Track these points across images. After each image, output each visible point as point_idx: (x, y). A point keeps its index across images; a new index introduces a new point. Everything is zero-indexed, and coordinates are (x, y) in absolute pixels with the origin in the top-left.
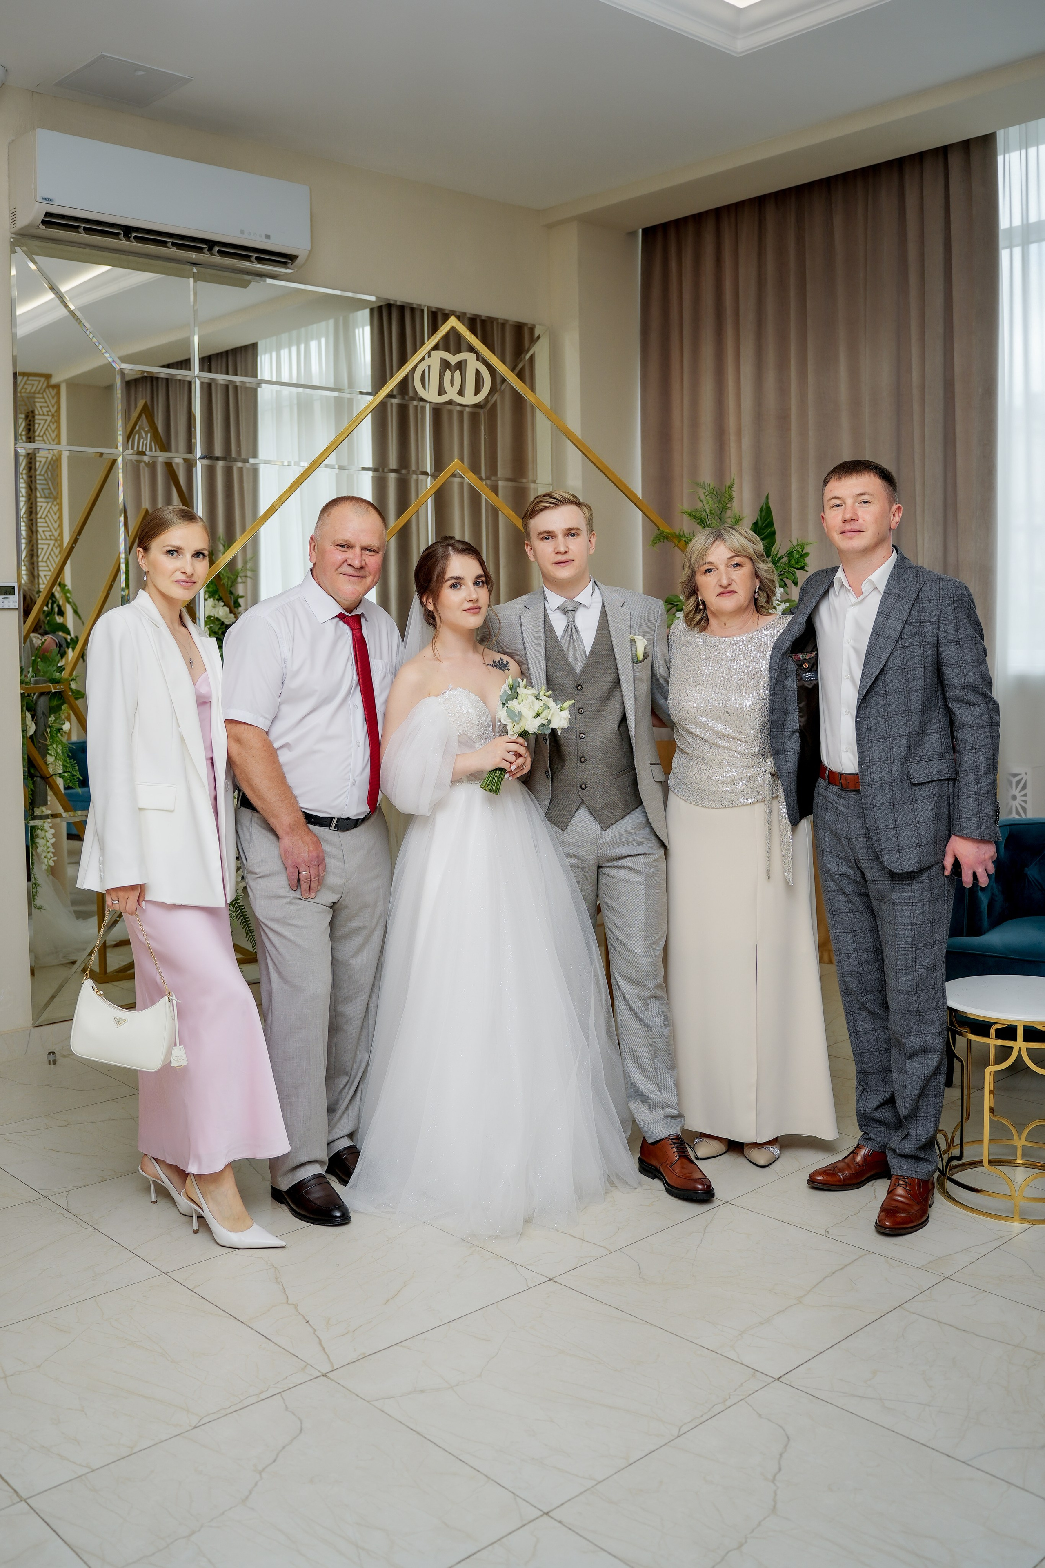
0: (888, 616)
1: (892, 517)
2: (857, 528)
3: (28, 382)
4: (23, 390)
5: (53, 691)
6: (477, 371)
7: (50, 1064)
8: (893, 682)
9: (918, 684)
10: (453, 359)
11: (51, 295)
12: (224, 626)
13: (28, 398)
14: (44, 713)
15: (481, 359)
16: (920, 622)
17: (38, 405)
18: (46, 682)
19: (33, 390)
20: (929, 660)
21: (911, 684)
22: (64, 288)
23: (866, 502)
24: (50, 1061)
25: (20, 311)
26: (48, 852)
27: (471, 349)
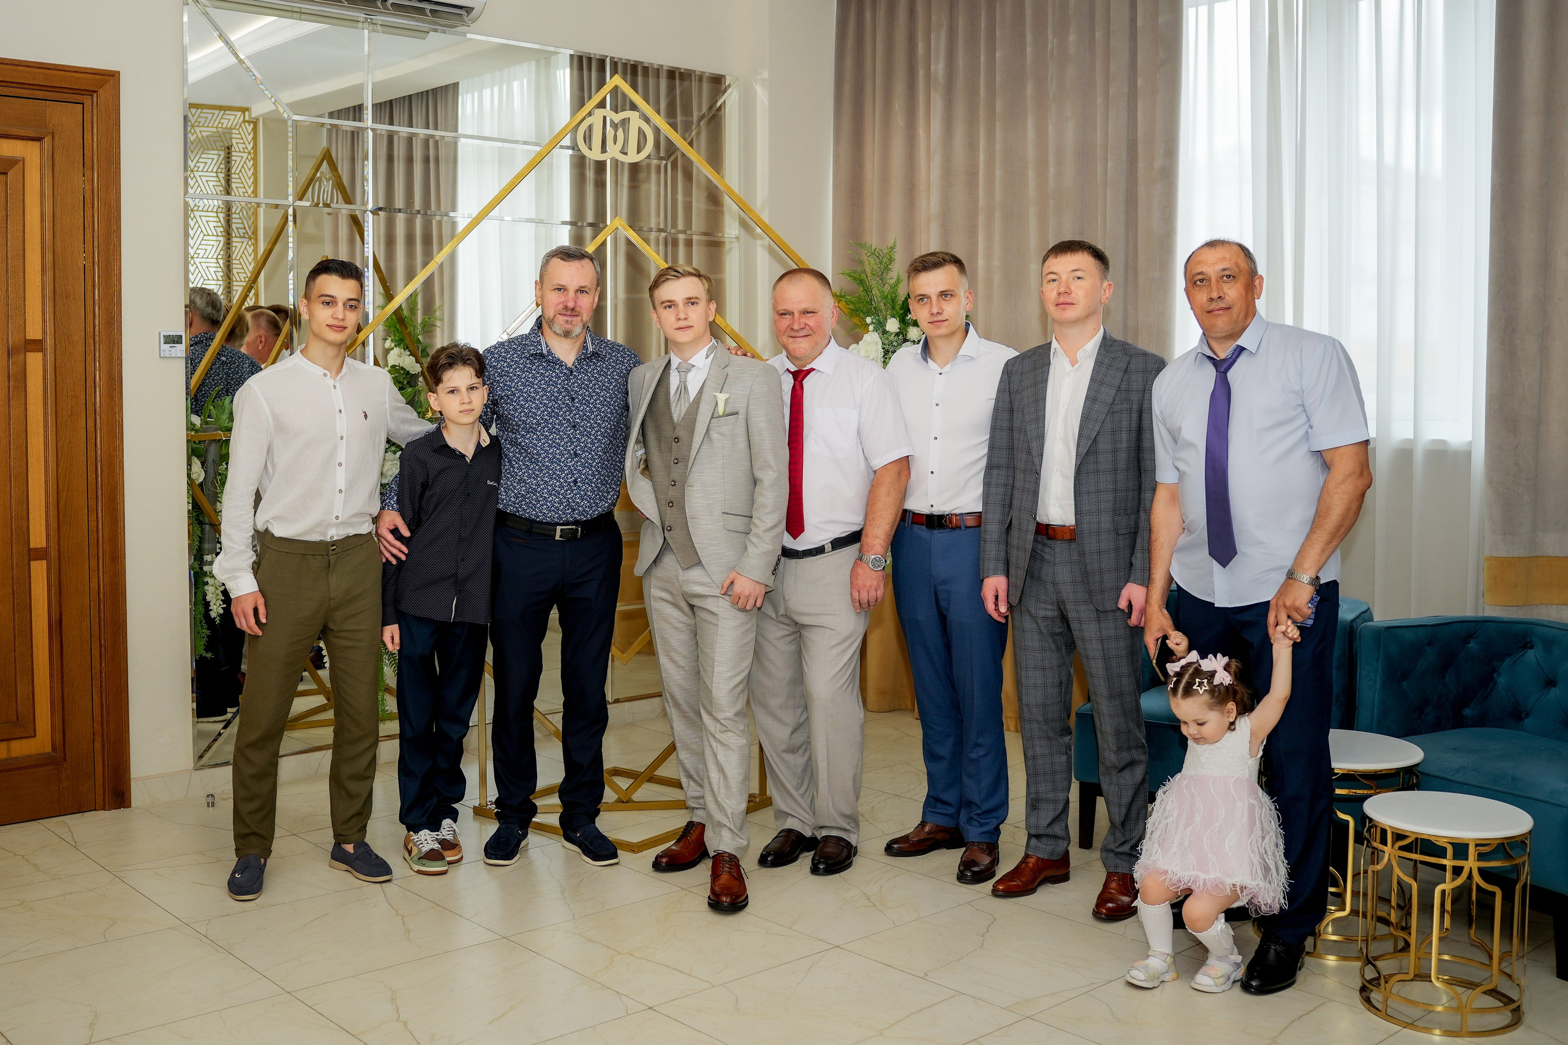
0: (1102, 383)
1: (1103, 293)
2: (1069, 300)
3: (225, 117)
4: (220, 125)
5: (224, 439)
6: (640, 130)
7: (208, 806)
8: (1104, 445)
9: (1124, 445)
10: (618, 118)
11: (220, 44)
12: (408, 376)
13: (224, 133)
14: (214, 461)
15: (642, 116)
16: (1128, 391)
17: (234, 141)
18: (217, 429)
19: (229, 126)
20: (1134, 425)
21: (1118, 445)
22: (233, 37)
23: (1079, 278)
24: (208, 804)
25: (191, 58)
27: (634, 107)
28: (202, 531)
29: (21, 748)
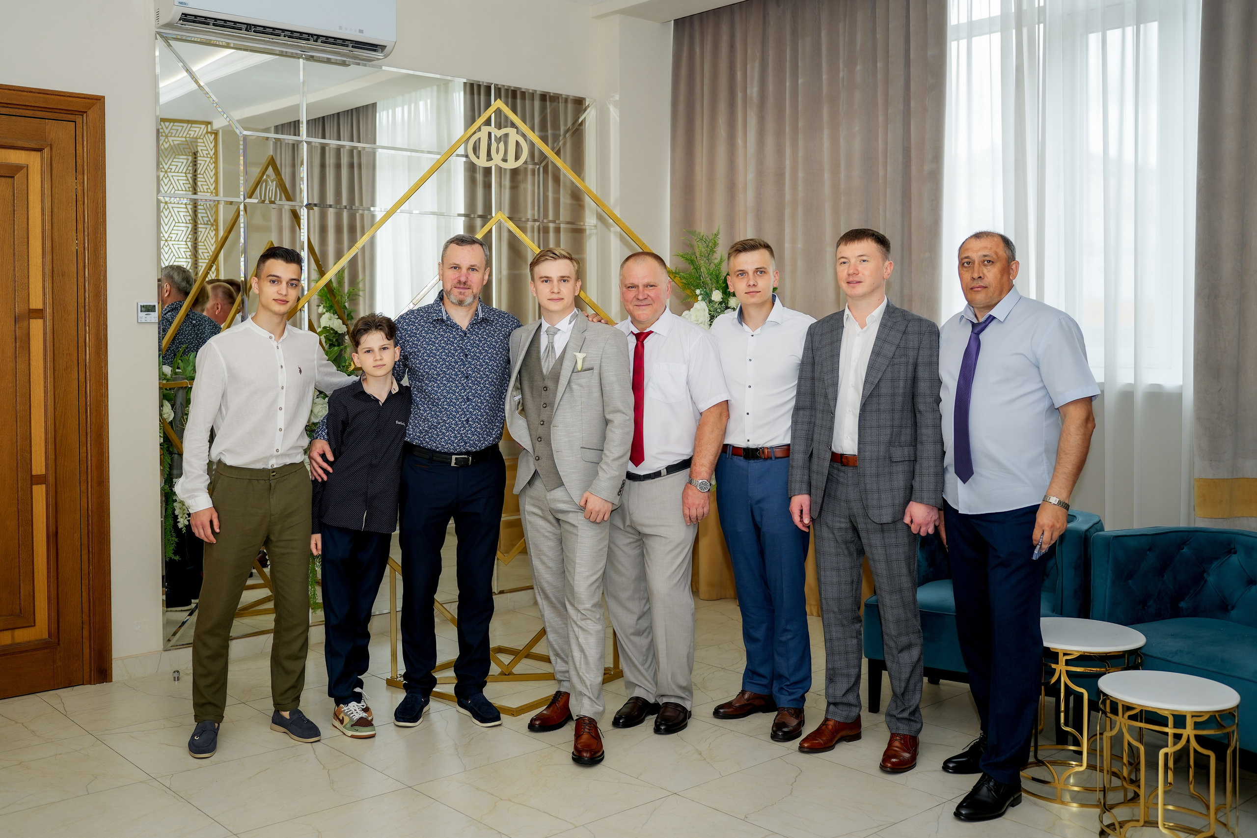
0: (885, 341)
1: (885, 270)
2: (858, 279)
3: (192, 129)
4: (188, 136)
6: (517, 142)
7: (175, 680)
8: (885, 389)
9: (901, 391)
10: (500, 133)
11: (185, 74)
12: (337, 335)
13: (191, 142)
14: (181, 404)
15: (520, 132)
16: (906, 348)
17: (199, 148)
18: (184, 379)
19: (195, 136)
20: (910, 375)
21: (896, 391)
22: (195, 68)
23: (865, 261)
24: (175, 678)
25: (162, 84)
26: (184, 514)
27: (513, 125)
28: (172, 460)
29: (23, 636)
